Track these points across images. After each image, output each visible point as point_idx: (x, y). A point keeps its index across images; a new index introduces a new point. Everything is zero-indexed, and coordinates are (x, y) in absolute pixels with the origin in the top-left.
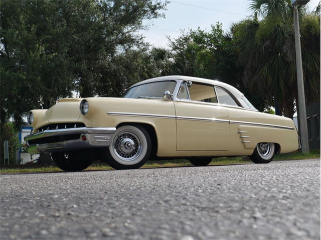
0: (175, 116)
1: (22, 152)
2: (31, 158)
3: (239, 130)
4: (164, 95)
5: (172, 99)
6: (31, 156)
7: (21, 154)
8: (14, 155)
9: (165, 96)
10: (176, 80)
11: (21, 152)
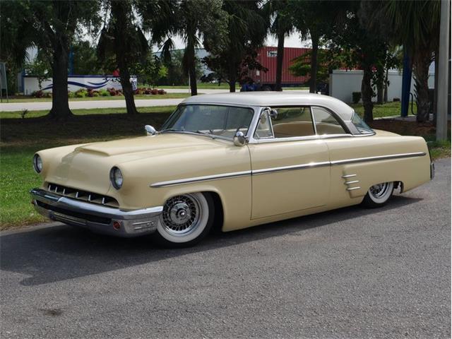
0: (250, 172)
1: (27, 76)
2: (40, 86)
3: (344, 173)
4: (235, 136)
5: (247, 141)
6: (40, 82)
7: (25, 79)
8: (14, 81)
9: (236, 139)
10: (254, 108)
11: (24, 76)
